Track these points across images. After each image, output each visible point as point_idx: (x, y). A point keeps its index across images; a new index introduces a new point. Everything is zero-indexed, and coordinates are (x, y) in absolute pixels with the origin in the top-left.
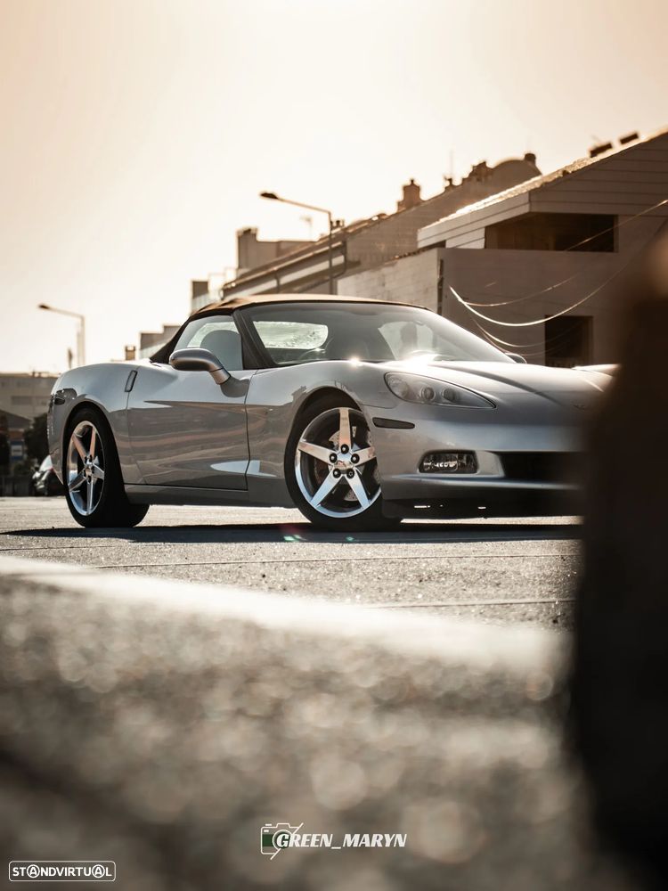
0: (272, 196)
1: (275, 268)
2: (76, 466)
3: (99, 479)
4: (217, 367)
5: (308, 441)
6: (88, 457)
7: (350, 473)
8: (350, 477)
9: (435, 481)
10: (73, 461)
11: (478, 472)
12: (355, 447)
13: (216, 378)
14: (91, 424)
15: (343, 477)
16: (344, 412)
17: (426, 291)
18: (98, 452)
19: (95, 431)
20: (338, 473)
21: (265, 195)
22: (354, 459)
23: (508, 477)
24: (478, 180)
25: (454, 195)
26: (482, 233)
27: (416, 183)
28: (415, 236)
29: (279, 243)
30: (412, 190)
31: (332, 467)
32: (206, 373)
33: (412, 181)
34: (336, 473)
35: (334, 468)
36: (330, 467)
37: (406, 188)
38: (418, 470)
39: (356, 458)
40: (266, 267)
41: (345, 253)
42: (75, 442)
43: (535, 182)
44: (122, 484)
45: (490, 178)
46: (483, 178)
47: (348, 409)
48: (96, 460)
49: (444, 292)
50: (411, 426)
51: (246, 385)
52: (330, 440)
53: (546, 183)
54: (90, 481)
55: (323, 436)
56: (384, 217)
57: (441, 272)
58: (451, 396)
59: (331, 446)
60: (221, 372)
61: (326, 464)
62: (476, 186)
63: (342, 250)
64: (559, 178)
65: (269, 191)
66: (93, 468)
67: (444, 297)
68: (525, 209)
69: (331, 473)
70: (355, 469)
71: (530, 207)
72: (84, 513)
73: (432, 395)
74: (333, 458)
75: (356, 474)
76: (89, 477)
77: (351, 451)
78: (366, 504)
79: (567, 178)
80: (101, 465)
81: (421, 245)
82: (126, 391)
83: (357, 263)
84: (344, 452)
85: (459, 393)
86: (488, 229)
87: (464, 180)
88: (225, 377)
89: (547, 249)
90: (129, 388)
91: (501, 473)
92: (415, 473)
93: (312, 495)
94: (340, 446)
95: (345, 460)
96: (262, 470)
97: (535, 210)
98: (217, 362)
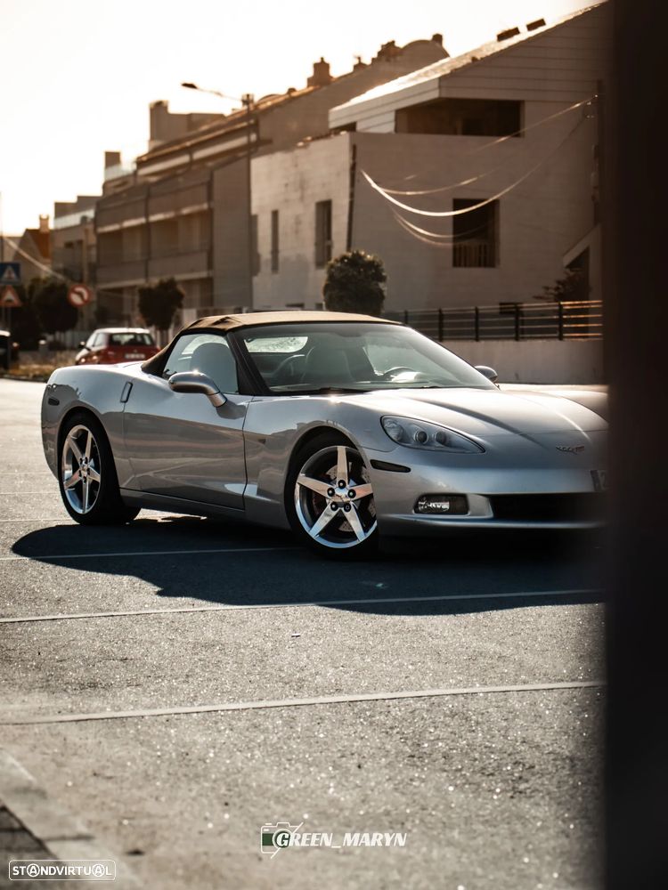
0: (192, 86)
1: (188, 144)
2: (71, 466)
3: (94, 481)
4: (215, 391)
5: (307, 476)
6: (84, 458)
7: (347, 506)
8: (347, 511)
9: (429, 522)
10: (67, 463)
11: (469, 513)
12: (352, 482)
13: (213, 401)
14: (87, 429)
15: (341, 511)
16: (342, 451)
17: (338, 174)
18: (93, 455)
19: (90, 436)
20: (336, 506)
21: (186, 85)
22: (351, 494)
23: (496, 518)
24: (388, 60)
25: (364, 75)
26: (392, 116)
27: (326, 61)
28: (325, 116)
29: (190, 116)
30: (321, 67)
31: (329, 501)
32: (202, 396)
33: (322, 59)
34: (334, 506)
35: (331, 502)
36: (327, 501)
37: (316, 66)
38: (413, 511)
39: (352, 493)
40: (178, 142)
41: (257, 132)
42: (69, 442)
43: (443, 65)
44: (118, 488)
45: (399, 58)
46: (392, 58)
47: (345, 447)
48: (92, 462)
49: (357, 177)
50: (407, 470)
51: (243, 411)
52: (327, 473)
53: (456, 70)
54: (85, 481)
55: (321, 471)
56: (294, 94)
57: (354, 157)
58: (443, 438)
59: (328, 480)
60: (218, 396)
61: (324, 498)
62: (385, 67)
63: (255, 128)
64: (468, 64)
65: (189, 82)
66: (88, 470)
67: (356, 183)
68: (434, 95)
69: (329, 507)
70: (351, 503)
71: (440, 92)
72: (80, 511)
73: (425, 438)
74: (330, 492)
75: (353, 507)
76: (85, 478)
77: (348, 486)
78: (361, 536)
79: (478, 66)
80: (96, 468)
81: (333, 125)
82: (122, 402)
83: (269, 142)
84: (342, 488)
85: (450, 436)
86: (398, 112)
87: (373, 59)
88: (222, 401)
89: (455, 133)
90: (125, 399)
91: (491, 515)
92: (411, 514)
93: (311, 526)
94: (338, 480)
95: (342, 494)
96: (260, 492)
97: (445, 95)
98: (216, 387)
